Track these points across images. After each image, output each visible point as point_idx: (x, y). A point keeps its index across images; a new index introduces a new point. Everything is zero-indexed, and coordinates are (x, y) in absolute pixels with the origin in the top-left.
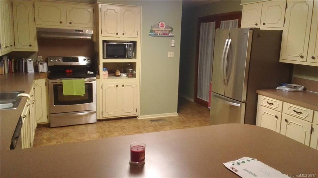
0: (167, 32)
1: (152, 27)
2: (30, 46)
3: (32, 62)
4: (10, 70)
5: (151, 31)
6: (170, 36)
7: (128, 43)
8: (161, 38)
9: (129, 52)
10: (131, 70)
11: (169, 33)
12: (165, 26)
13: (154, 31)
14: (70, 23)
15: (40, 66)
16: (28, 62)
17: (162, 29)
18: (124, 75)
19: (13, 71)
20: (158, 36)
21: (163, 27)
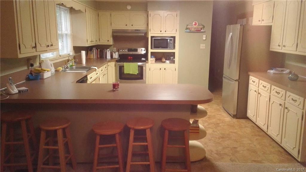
0: (200, 29)
1: (187, 26)
2: (108, 41)
3: (110, 51)
4: (97, 56)
5: (187, 29)
6: (202, 32)
7: (169, 38)
8: (194, 33)
9: (170, 44)
10: (172, 58)
11: (201, 30)
12: (197, 25)
13: (189, 28)
14: (132, 25)
15: (114, 54)
16: (107, 52)
17: (195, 26)
18: (168, 62)
19: (99, 57)
20: (192, 32)
21: (196, 25)
